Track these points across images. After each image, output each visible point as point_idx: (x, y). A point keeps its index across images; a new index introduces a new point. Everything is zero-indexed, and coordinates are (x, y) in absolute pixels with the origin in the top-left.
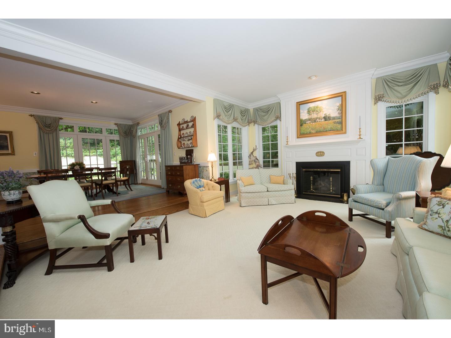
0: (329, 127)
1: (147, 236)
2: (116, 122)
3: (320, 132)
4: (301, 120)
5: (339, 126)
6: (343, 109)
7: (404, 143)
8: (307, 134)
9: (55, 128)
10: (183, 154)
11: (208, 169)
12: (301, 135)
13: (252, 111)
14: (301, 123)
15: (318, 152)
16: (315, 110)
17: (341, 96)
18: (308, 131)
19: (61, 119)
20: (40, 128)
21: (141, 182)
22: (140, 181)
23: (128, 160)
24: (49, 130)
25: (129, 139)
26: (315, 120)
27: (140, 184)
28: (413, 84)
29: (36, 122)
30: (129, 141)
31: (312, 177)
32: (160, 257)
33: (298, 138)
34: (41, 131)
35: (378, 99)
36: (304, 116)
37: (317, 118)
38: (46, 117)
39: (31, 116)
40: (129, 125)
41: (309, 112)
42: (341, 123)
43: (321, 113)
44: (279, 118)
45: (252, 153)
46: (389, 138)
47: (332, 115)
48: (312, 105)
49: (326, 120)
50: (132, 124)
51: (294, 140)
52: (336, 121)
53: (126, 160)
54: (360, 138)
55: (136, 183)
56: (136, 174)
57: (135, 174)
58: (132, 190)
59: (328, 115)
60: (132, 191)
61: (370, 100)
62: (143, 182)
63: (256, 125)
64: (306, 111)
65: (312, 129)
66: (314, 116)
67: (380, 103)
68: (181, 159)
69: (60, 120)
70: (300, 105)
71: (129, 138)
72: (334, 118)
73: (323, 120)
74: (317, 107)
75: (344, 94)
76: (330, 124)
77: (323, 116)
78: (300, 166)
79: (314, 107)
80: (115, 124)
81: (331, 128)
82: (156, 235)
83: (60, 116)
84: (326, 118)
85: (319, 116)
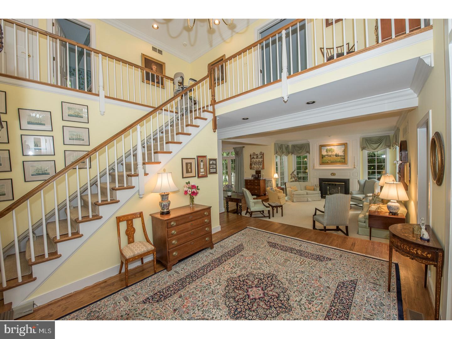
0: (338, 160)
1: (278, 208)
3: (333, 162)
4: (322, 155)
5: (344, 160)
6: (345, 151)
7: (376, 170)
8: (326, 163)
10: (254, 172)
11: (272, 182)
12: (322, 163)
13: (290, 146)
14: (322, 157)
15: (332, 173)
16: (330, 150)
17: (345, 145)
18: (326, 162)
26: (330, 156)
28: (379, 144)
31: (328, 187)
32: (282, 216)
33: (320, 165)
35: (363, 148)
36: (324, 153)
37: (331, 155)
41: (327, 151)
42: (344, 159)
43: (334, 152)
44: (308, 152)
45: (293, 172)
46: (369, 167)
47: (340, 154)
48: (329, 148)
49: (336, 157)
51: (317, 166)
52: (342, 157)
54: (355, 168)
59: (337, 154)
61: (359, 149)
63: (293, 155)
64: (325, 151)
65: (329, 161)
66: (330, 153)
67: (364, 150)
68: (253, 176)
70: (321, 147)
72: (341, 156)
73: (335, 156)
74: (332, 149)
75: (346, 144)
76: (339, 159)
77: (335, 154)
78: (321, 181)
79: (330, 149)
81: (339, 161)
82: (274, 208)
84: (336, 155)
85: (332, 154)
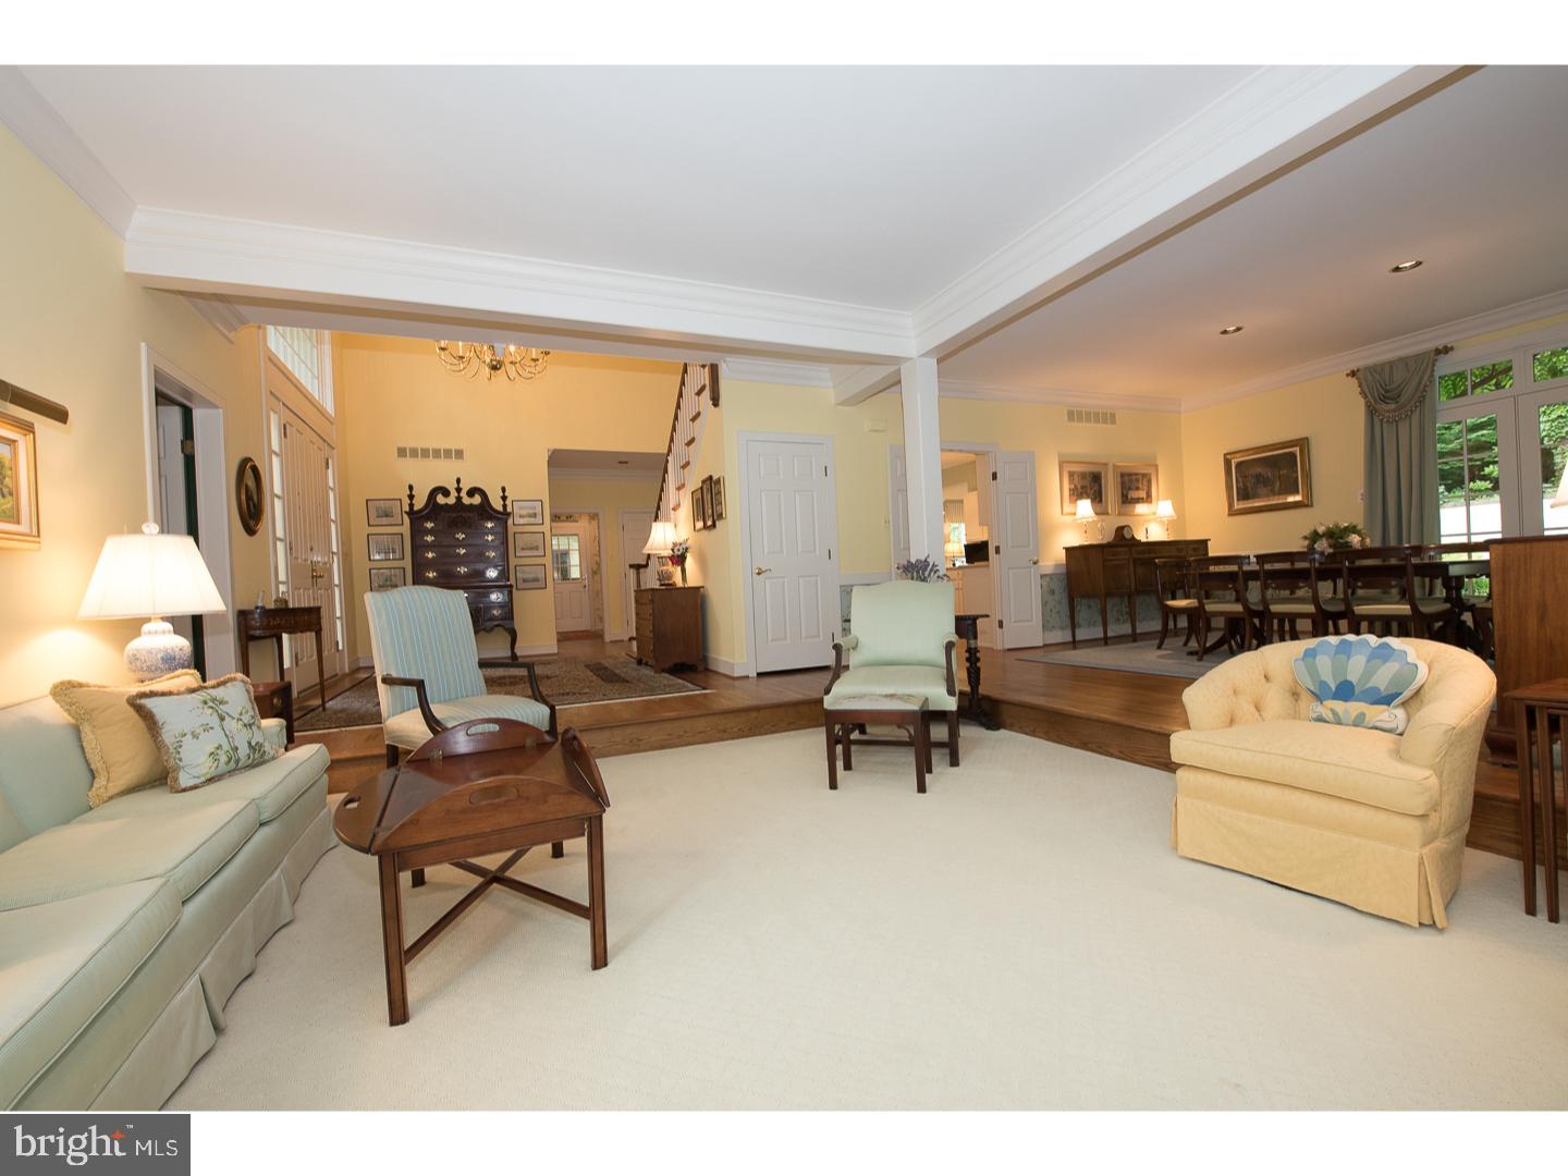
9: (1419, 394)
19: (1446, 350)
20: (1371, 411)
24: (1394, 406)
29: (1360, 390)
34: (1375, 417)
38: (1392, 365)
39: (1352, 374)
69: (1441, 355)
83: (1440, 344)
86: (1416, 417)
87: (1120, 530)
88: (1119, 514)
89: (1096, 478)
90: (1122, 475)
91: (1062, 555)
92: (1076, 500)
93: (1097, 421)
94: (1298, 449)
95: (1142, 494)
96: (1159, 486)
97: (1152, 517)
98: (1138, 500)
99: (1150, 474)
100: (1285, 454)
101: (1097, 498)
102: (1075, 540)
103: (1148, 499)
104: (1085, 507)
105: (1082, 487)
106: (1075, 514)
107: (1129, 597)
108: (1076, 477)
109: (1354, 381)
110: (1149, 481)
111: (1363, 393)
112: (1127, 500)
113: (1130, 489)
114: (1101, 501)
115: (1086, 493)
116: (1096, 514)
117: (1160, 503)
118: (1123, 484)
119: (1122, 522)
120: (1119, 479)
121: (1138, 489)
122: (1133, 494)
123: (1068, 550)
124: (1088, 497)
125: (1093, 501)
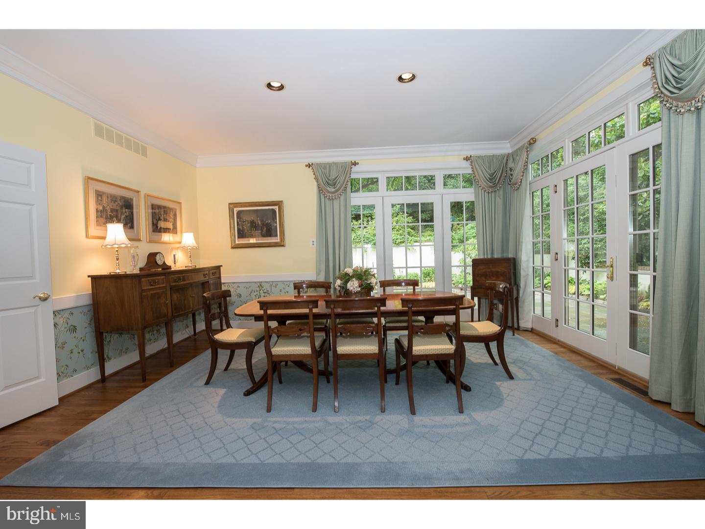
2: (468, 154)
9: (344, 186)
19: (355, 164)
20: (320, 190)
21: (529, 326)
22: (526, 322)
23: (496, 256)
24: (333, 190)
25: (499, 197)
27: (526, 331)
29: (314, 176)
30: (500, 202)
34: (321, 195)
38: (330, 165)
39: (309, 166)
40: (503, 156)
50: (510, 151)
53: (489, 257)
55: (516, 326)
56: (517, 299)
57: (514, 300)
58: (511, 377)
60: (511, 382)
62: (537, 327)
69: (353, 166)
71: (501, 192)
80: (464, 159)
83: (353, 159)
86: (342, 198)
87: (152, 256)
88: (150, 242)
89: (128, 205)
90: (153, 207)
91: (86, 286)
92: (105, 223)
93: (128, 147)
94: (277, 207)
95: (170, 225)
96: (183, 221)
97: (177, 245)
98: (166, 230)
99: (176, 209)
100: (269, 209)
101: (129, 223)
102: (103, 267)
103: (174, 230)
104: (116, 232)
105: (112, 210)
106: (104, 238)
107: (166, 324)
108: (104, 198)
109: (309, 171)
110: (175, 215)
111: (316, 179)
112: (157, 229)
113: (160, 219)
114: (132, 227)
115: (117, 217)
116: (130, 240)
117: (184, 234)
118: (154, 215)
119: (154, 248)
120: (150, 211)
121: (165, 220)
122: (162, 224)
123: (95, 279)
124: (119, 221)
125: (125, 225)
